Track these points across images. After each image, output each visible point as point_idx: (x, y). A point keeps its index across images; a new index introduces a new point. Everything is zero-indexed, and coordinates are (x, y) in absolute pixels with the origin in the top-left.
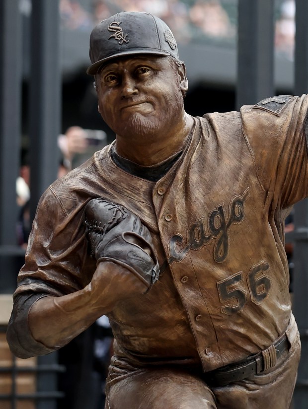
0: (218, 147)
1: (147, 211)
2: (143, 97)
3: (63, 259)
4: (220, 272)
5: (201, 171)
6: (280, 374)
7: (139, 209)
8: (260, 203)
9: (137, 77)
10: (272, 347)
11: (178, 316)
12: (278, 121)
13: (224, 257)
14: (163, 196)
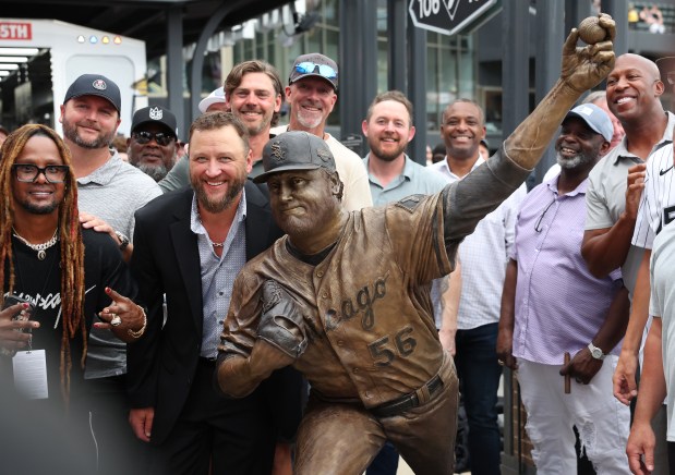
0: (366, 237)
1: (309, 290)
2: (296, 203)
3: (248, 327)
4: (370, 337)
5: (351, 258)
6: (436, 404)
7: (303, 289)
8: (399, 282)
9: (293, 186)
10: (425, 386)
11: (339, 369)
12: (412, 217)
13: (371, 325)
14: (321, 280)
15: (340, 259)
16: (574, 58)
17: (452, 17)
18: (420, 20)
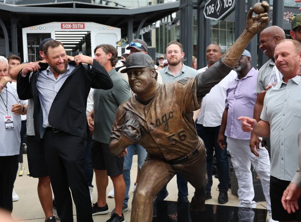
0: (166, 94)
1: (143, 115)
2: (137, 81)
4: (167, 134)
5: (160, 102)
7: (141, 114)
8: (179, 112)
9: (136, 74)
10: (191, 153)
11: (156, 146)
12: (184, 86)
13: (168, 129)
14: (148, 110)
15: (156, 103)
16: (251, 20)
17: (218, 14)
18: (207, 16)
